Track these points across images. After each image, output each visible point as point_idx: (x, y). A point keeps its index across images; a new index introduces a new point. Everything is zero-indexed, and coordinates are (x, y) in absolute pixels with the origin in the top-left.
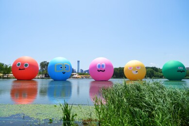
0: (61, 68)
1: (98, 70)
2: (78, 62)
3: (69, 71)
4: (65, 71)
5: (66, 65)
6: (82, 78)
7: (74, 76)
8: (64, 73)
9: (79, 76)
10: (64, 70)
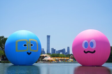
0: (25, 45)
1: (84, 51)
2: (48, 37)
3: (37, 51)
4: (31, 50)
5: (32, 42)
6: (57, 61)
7: (45, 59)
8: (29, 54)
9: (52, 59)
10: (29, 49)
